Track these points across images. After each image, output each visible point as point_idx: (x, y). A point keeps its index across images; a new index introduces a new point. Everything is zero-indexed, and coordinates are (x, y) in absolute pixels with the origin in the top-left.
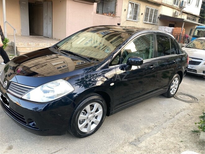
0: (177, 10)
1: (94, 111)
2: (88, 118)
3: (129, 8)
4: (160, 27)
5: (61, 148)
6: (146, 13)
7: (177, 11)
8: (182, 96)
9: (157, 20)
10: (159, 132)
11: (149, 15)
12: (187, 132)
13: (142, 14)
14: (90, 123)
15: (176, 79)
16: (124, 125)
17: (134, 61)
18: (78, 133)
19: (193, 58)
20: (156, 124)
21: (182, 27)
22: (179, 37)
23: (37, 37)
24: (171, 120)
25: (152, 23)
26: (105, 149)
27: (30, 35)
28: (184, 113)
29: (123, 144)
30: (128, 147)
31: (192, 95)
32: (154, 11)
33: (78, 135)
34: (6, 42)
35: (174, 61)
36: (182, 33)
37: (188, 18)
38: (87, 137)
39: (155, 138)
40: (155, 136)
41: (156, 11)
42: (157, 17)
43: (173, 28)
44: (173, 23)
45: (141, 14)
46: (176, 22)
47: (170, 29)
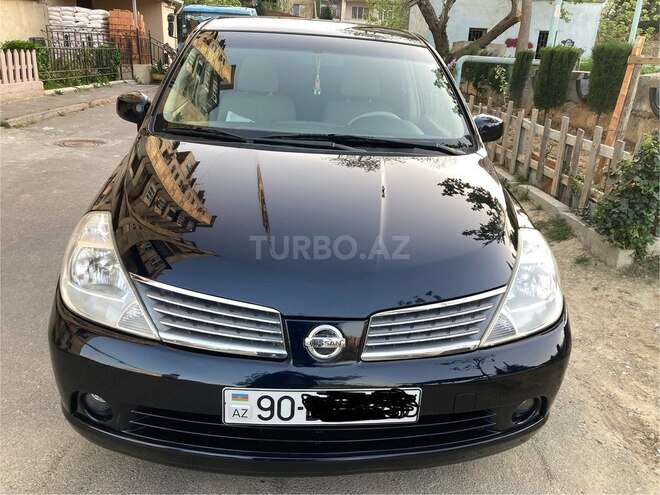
21: (132, 11)
47: (95, 16)
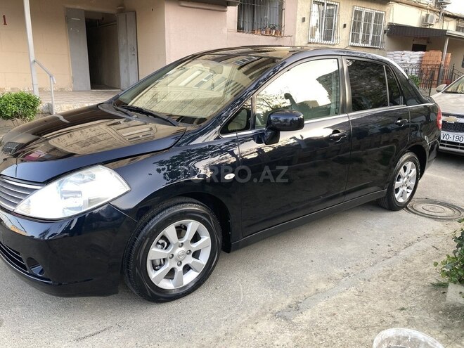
0: (430, 10)
1: (187, 240)
2: (173, 255)
3: (313, 13)
4: (391, 53)
5: (109, 325)
6: (354, 23)
7: (431, 14)
8: (427, 206)
9: (383, 38)
10: (353, 289)
11: (362, 27)
12: (421, 288)
13: (345, 26)
14: (180, 269)
15: (409, 165)
16: (270, 274)
17: (286, 120)
18: (151, 292)
19: (459, 116)
20: (348, 271)
21: (443, 51)
22: (436, 73)
23: (107, 92)
24: (389, 260)
25: (369, 45)
26: (212, 328)
27: (93, 87)
28: (423, 244)
29: (257, 316)
30: (269, 324)
31: (454, 203)
32: (373, 18)
33: (149, 294)
34: (34, 103)
35: (399, 121)
36: (446, 62)
37: (458, 29)
38: (175, 302)
39: (339, 303)
40: (340, 299)
41: (379, 17)
42: (382, 31)
43: (422, 52)
44: (423, 43)
45: (342, 25)
46: (428, 38)
47: (414, 56)
